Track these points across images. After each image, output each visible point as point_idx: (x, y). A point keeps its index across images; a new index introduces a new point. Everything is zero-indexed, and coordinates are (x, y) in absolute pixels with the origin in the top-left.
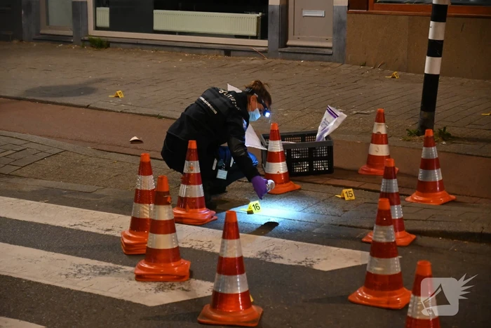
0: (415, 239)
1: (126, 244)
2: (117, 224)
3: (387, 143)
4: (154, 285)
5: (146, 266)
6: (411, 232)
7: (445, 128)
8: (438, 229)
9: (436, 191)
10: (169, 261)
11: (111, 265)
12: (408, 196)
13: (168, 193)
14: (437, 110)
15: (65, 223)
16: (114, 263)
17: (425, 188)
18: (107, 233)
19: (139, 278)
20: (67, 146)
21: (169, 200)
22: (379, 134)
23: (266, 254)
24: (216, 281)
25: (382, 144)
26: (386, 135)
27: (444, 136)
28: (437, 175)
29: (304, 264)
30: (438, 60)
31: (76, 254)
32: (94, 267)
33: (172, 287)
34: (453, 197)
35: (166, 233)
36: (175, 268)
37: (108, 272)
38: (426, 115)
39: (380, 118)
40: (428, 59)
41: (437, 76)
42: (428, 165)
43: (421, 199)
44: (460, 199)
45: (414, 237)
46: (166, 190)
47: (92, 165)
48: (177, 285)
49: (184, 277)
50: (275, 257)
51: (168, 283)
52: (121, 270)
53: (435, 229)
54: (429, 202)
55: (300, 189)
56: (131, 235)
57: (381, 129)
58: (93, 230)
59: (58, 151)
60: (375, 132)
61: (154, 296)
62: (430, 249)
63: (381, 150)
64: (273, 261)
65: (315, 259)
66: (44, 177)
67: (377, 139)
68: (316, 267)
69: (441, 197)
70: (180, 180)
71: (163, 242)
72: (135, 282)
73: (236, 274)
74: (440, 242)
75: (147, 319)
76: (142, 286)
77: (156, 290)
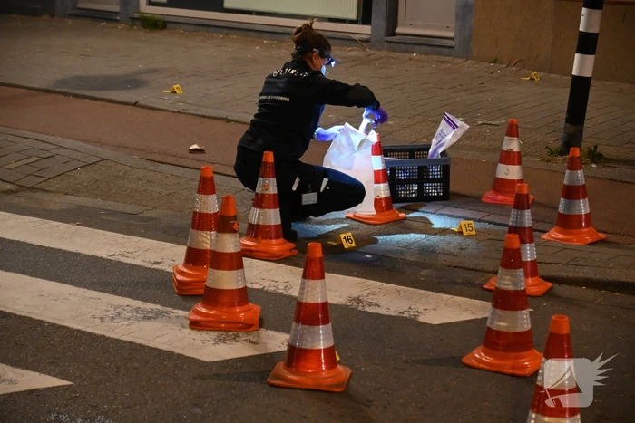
0: (551, 289)
1: (179, 282)
2: (169, 256)
3: (520, 163)
4: (213, 335)
5: (204, 310)
6: (546, 279)
7: (596, 147)
8: (582, 275)
9: (581, 227)
10: (233, 306)
11: (159, 307)
12: (544, 232)
13: (235, 218)
14: (587, 124)
15: (102, 252)
16: (163, 305)
17: (567, 222)
18: (156, 266)
19: (195, 325)
20: (107, 153)
21: (235, 227)
22: (509, 152)
23: (358, 300)
24: (292, 332)
25: (514, 164)
26: (519, 153)
27: (595, 156)
28: (583, 207)
29: (406, 315)
30: (591, 59)
31: (115, 293)
32: (138, 310)
33: (235, 339)
34: (603, 236)
35: (231, 268)
36: (241, 314)
37: (155, 316)
38: (572, 129)
39: (512, 131)
40: (577, 56)
41: (589, 79)
42: (572, 193)
43: (561, 236)
44: (612, 238)
45: (550, 284)
46: (232, 215)
47: (139, 179)
48: (243, 336)
49: (251, 326)
50: (370, 305)
51: (231, 334)
52: (171, 315)
53: (577, 275)
54: (572, 241)
56: (185, 270)
57: (513, 145)
58: (138, 262)
59: (95, 160)
60: (505, 148)
61: (212, 349)
62: (570, 302)
63: (511, 172)
64: (367, 309)
65: (421, 309)
66: (77, 192)
67: (508, 158)
68: (422, 319)
69: (587, 235)
70: (251, 202)
71: (226, 280)
72: (190, 330)
73: (319, 325)
74: (583, 292)
75: (202, 377)
76: (198, 335)
77: (216, 343)
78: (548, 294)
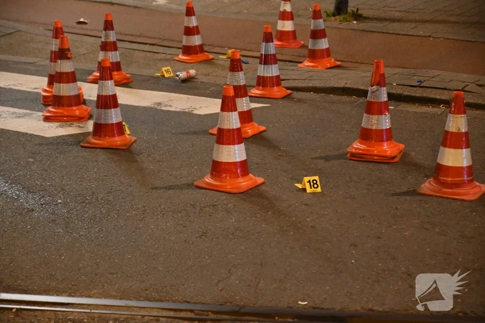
0: (290, 94)
1: (44, 97)
3: (292, 19)
4: (57, 124)
5: (53, 110)
6: (288, 88)
7: (358, 10)
9: (323, 57)
10: (71, 106)
11: (27, 111)
12: (300, 63)
13: (68, 49)
15: (1, 84)
16: (32, 110)
17: (314, 55)
18: (35, 91)
19: (47, 119)
21: (69, 56)
22: (285, 12)
23: (159, 104)
25: (289, 20)
26: (291, 12)
27: (357, 16)
28: (324, 44)
29: (187, 110)
31: (2, 105)
32: (13, 113)
33: (70, 125)
34: (339, 63)
36: (76, 111)
37: (23, 116)
42: (317, 34)
43: (311, 64)
44: (344, 64)
45: (289, 92)
46: (66, 47)
47: (40, 42)
48: (75, 124)
49: (83, 118)
50: (166, 106)
51: (68, 123)
52: (34, 115)
54: (317, 67)
55: (213, 59)
56: (48, 89)
57: (288, 7)
58: (24, 88)
59: (12, 31)
60: (282, 9)
61: (54, 130)
62: (300, 100)
63: (286, 25)
64: (163, 108)
65: (198, 107)
67: (284, 16)
68: (194, 112)
69: (328, 62)
71: (65, 89)
72: (42, 122)
73: (111, 108)
74: (311, 95)
75: (41, 145)
76: (47, 124)
77: (57, 127)
78: (287, 97)
